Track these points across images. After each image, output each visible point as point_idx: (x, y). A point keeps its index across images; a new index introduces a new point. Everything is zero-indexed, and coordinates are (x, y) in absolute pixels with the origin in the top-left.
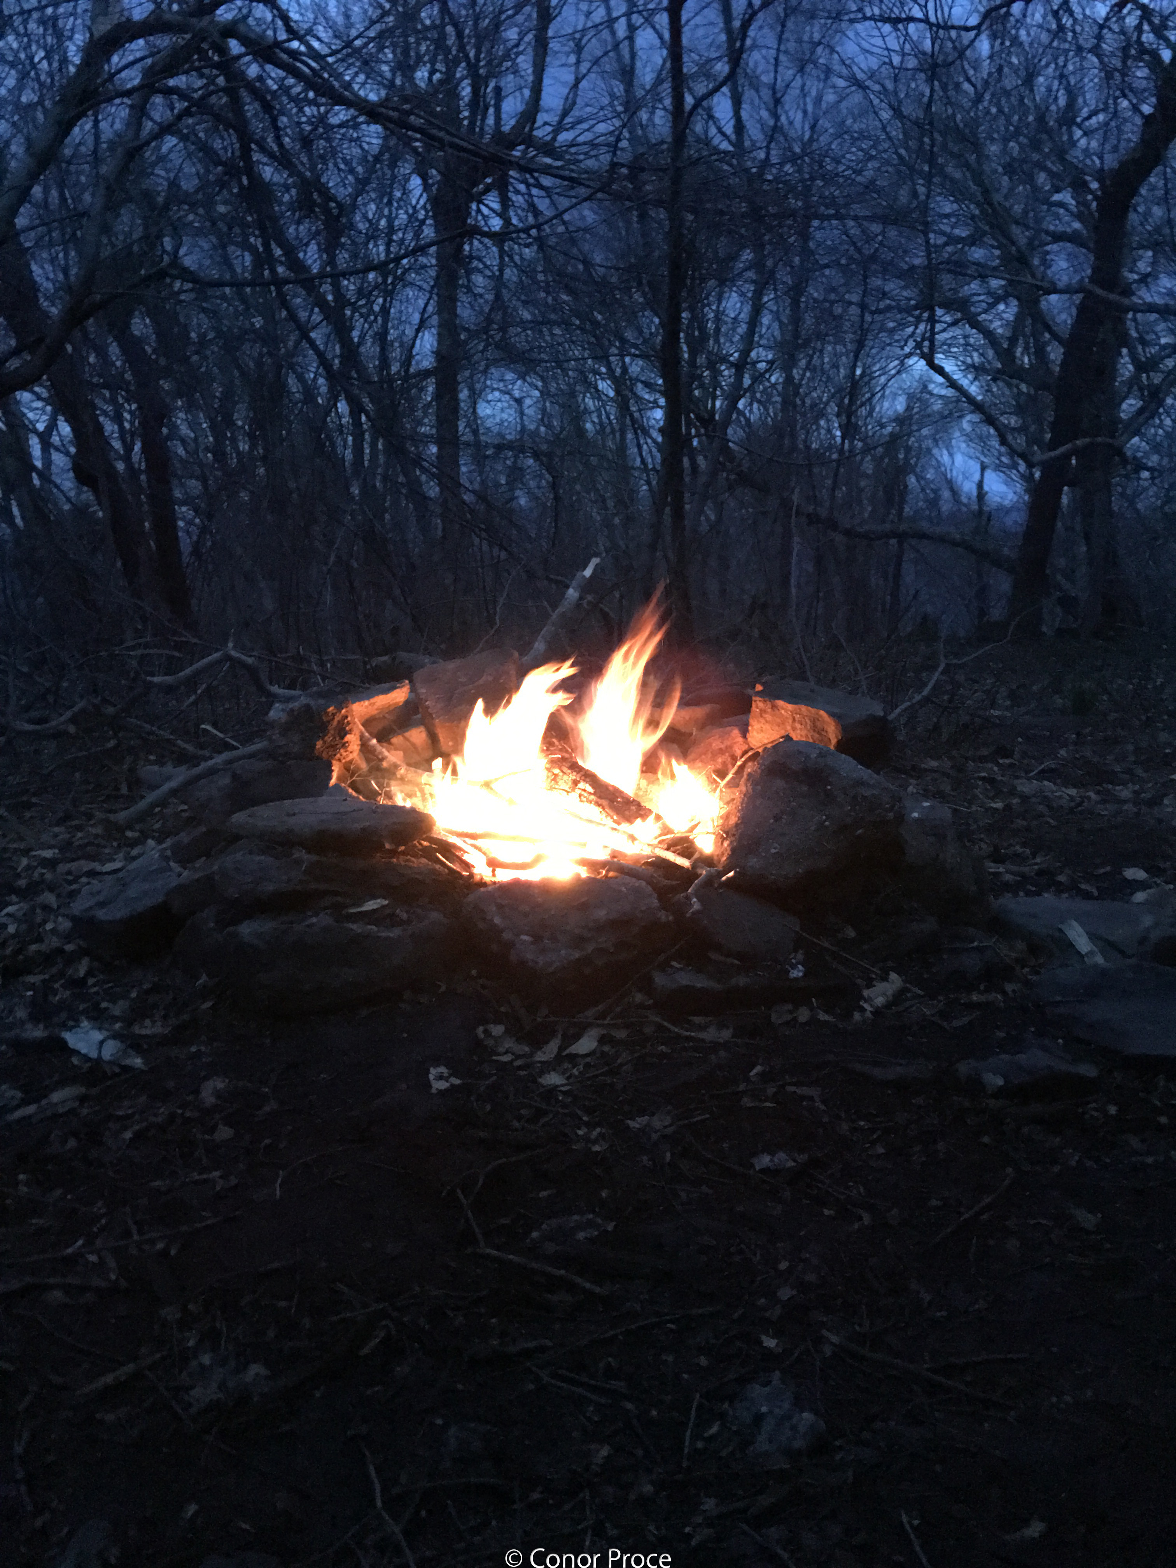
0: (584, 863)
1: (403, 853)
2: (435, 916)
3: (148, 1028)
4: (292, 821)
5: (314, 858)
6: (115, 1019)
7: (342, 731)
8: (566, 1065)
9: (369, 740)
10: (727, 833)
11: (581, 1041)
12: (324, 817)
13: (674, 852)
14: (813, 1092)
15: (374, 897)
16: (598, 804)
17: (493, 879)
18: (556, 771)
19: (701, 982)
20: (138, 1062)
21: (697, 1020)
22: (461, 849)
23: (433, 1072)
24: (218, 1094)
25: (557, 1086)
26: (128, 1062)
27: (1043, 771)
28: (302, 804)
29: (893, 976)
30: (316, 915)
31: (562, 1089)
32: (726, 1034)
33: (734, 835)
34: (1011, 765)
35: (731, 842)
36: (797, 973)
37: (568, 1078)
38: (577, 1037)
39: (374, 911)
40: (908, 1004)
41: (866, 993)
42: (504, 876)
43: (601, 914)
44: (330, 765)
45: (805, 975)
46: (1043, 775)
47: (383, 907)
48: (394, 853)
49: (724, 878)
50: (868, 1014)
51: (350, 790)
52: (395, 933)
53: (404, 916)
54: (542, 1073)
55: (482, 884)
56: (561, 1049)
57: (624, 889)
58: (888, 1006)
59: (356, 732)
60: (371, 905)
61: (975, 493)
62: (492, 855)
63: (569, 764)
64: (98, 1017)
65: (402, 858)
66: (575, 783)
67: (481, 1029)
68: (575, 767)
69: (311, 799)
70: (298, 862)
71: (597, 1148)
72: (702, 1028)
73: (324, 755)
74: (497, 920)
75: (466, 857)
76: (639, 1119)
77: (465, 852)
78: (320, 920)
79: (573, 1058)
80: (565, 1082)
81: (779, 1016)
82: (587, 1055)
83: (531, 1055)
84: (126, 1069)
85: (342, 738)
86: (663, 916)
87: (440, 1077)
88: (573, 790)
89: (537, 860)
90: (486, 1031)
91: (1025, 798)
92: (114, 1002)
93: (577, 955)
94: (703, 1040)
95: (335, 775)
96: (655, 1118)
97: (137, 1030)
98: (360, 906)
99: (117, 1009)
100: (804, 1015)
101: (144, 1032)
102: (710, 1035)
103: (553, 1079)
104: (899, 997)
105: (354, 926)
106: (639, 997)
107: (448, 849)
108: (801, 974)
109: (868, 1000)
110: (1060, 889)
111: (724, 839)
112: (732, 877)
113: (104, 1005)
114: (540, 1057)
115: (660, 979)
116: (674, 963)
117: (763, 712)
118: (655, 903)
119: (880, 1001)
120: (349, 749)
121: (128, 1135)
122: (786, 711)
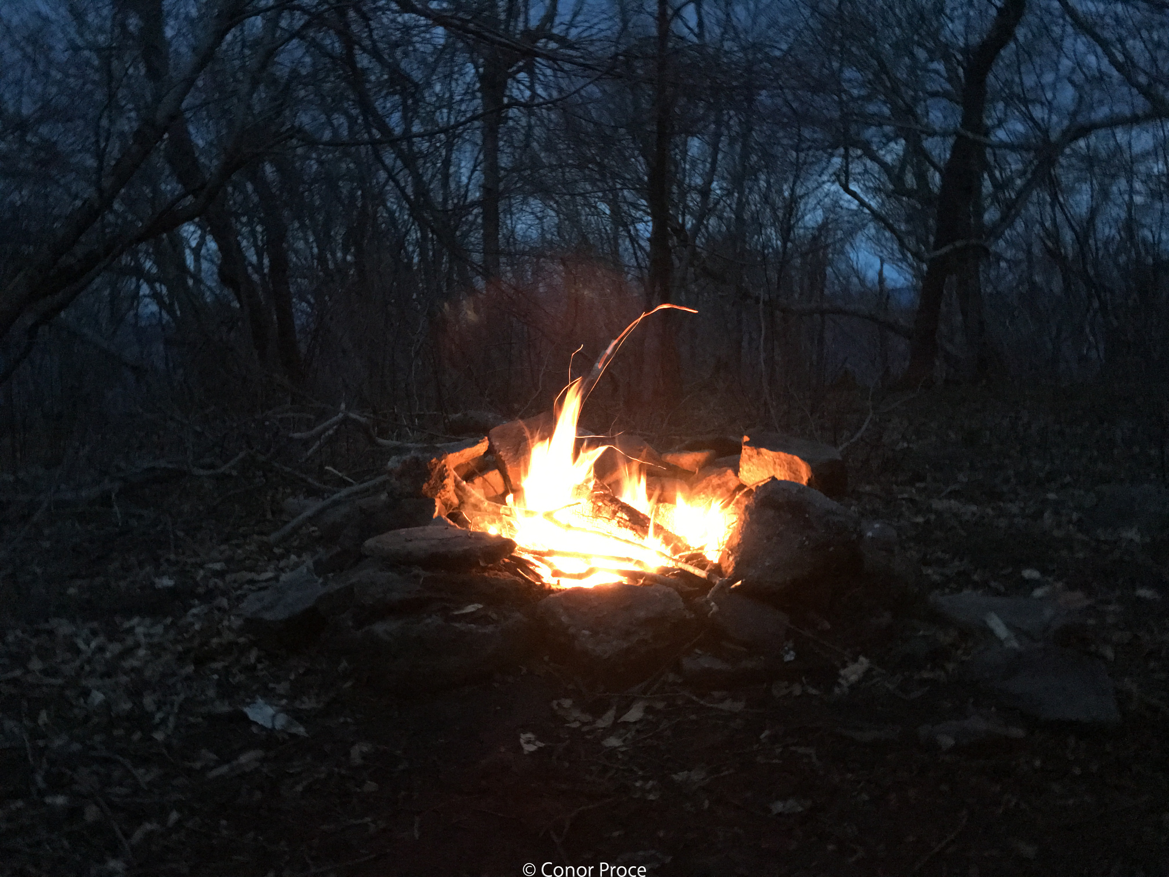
0: (625, 573)
1: (491, 569)
2: (518, 615)
3: (308, 704)
4: (410, 546)
5: (428, 574)
6: (282, 697)
7: (442, 477)
8: (622, 731)
9: (461, 482)
10: (731, 550)
11: (631, 711)
12: (433, 542)
13: (691, 565)
14: (811, 751)
15: (472, 602)
16: (632, 528)
17: (559, 587)
18: (600, 504)
19: (718, 665)
20: (301, 730)
21: (716, 694)
22: (533, 564)
23: (523, 737)
24: (365, 756)
25: (616, 748)
26: (294, 730)
27: (950, 492)
28: (416, 531)
29: (862, 659)
30: (430, 616)
31: (620, 749)
32: (739, 706)
33: (737, 552)
34: (925, 489)
35: (735, 557)
36: (790, 657)
37: (624, 741)
38: (627, 708)
39: (472, 613)
40: (875, 681)
41: (842, 672)
42: (567, 584)
43: (642, 614)
44: (433, 502)
45: (796, 659)
46: (951, 495)
47: (478, 609)
48: (484, 569)
49: (733, 586)
50: (846, 690)
51: (449, 520)
52: (489, 629)
53: (494, 616)
54: (604, 737)
55: (551, 591)
56: (616, 718)
57: (658, 595)
58: (859, 682)
59: (452, 476)
60: (470, 609)
61: (877, 278)
62: (557, 567)
63: (609, 499)
64: (269, 695)
65: (492, 573)
66: (614, 513)
67: (555, 702)
68: (614, 500)
69: (421, 528)
70: (417, 576)
71: (651, 797)
72: (722, 700)
73: (429, 494)
74: (564, 619)
75: (537, 571)
76: (681, 774)
77: (536, 566)
78: (434, 621)
79: (626, 724)
80: (622, 744)
81: (780, 689)
82: (635, 723)
83: (594, 722)
84: (294, 736)
85: (442, 481)
86: (690, 615)
87: (528, 742)
88: (613, 518)
89: (590, 572)
90: (559, 705)
91: (939, 514)
92: (279, 683)
93: (625, 645)
94: (722, 710)
95: (437, 509)
96: (693, 773)
97: (297, 704)
98: (463, 609)
99: (282, 688)
100: (797, 690)
101: (304, 707)
102: (727, 705)
103: (613, 742)
104: (868, 674)
105: (457, 625)
106: (671, 677)
107: (523, 564)
108: (793, 658)
109: (846, 678)
110: (976, 586)
111: (729, 555)
112: (739, 586)
113: (271, 685)
114: (601, 724)
115: (687, 663)
116: (697, 651)
117: (750, 457)
118: (681, 604)
119: (853, 678)
120: (447, 489)
121: (299, 788)
122: (769, 456)
